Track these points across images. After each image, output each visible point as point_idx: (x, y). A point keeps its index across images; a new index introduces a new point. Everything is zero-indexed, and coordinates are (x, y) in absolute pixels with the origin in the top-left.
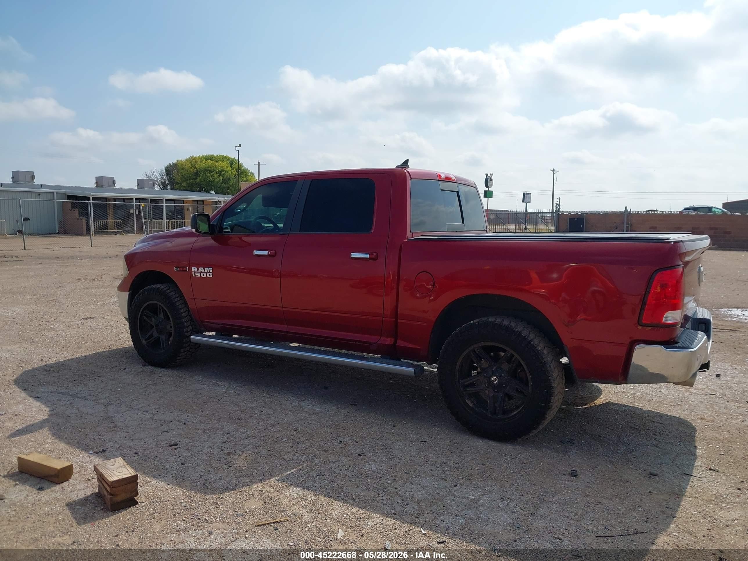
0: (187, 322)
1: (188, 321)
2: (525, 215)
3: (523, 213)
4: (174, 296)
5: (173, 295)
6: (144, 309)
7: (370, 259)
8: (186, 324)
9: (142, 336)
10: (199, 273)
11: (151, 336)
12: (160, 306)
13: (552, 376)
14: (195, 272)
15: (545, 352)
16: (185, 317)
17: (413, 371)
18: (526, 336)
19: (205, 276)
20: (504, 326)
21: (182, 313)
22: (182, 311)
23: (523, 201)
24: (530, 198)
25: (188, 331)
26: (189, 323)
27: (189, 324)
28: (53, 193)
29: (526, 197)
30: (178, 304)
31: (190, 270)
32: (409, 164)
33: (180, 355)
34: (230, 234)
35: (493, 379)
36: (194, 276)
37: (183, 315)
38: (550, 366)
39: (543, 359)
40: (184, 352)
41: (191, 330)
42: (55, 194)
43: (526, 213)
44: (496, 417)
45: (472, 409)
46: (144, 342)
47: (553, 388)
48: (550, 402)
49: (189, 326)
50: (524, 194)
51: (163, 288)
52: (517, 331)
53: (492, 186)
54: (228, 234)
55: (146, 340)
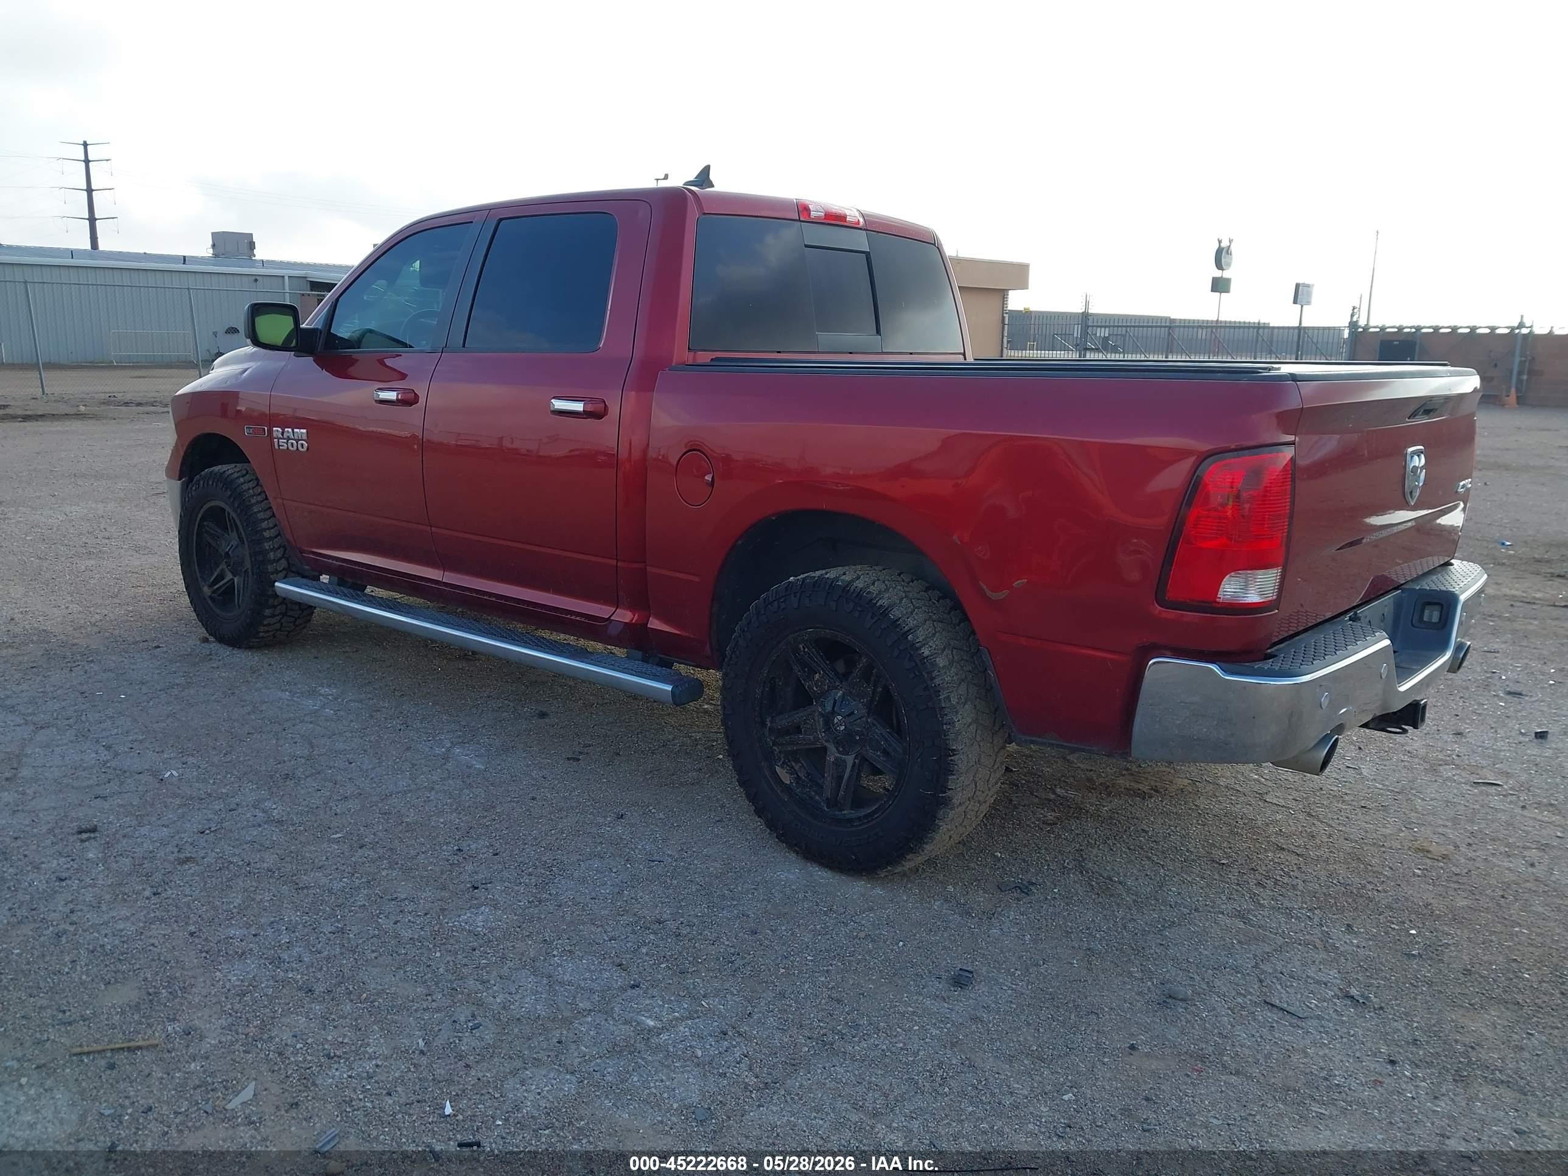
0: (274, 550)
1: (279, 548)
2: (1296, 331)
3: (1293, 328)
4: (251, 491)
5: (249, 489)
6: (203, 519)
7: (586, 414)
8: (272, 555)
9: (201, 577)
10: (285, 441)
11: (221, 577)
12: (229, 514)
13: (951, 723)
14: (279, 439)
15: (941, 662)
16: (271, 539)
17: (668, 691)
18: (897, 620)
19: (295, 448)
20: (853, 593)
21: (265, 530)
22: (264, 525)
23: (1295, 302)
24: (1309, 294)
25: (276, 569)
26: (279, 553)
27: (279, 555)
28: (283, 277)
29: (1300, 294)
30: (256, 510)
31: (270, 432)
32: (712, 177)
33: (265, 623)
34: (354, 352)
35: (836, 721)
36: (276, 447)
37: (266, 534)
38: (948, 698)
39: (934, 678)
40: (273, 616)
41: (284, 569)
42: (286, 278)
43: (1301, 330)
44: (837, 813)
45: (787, 788)
46: (207, 591)
47: (954, 755)
48: (944, 789)
49: (280, 559)
50: (1298, 286)
51: (232, 474)
52: (881, 605)
53: (1229, 265)
54: (350, 352)
55: (210, 586)
